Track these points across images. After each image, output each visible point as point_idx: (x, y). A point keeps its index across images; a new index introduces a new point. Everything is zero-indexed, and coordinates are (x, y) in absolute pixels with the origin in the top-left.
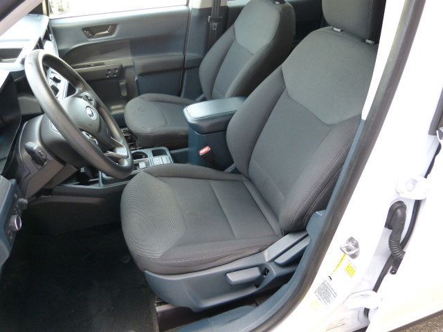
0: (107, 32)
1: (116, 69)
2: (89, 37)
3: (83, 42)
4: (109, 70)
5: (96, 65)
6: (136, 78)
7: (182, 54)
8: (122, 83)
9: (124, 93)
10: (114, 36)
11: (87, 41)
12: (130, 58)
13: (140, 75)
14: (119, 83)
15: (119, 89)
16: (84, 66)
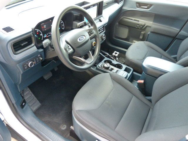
0: (146, 7)
1: (141, 25)
2: (138, 7)
3: (134, 8)
4: (138, 24)
5: (135, 20)
6: (149, 33)
7: (179, 30)
8: (142, 33)
9: (141, 37)
10: (148, 10)
11: (136, 9)
12: (152, 23)
13: (151, 32)
14: (141, 32)
15: (140, 34)
16: (130, 19)
